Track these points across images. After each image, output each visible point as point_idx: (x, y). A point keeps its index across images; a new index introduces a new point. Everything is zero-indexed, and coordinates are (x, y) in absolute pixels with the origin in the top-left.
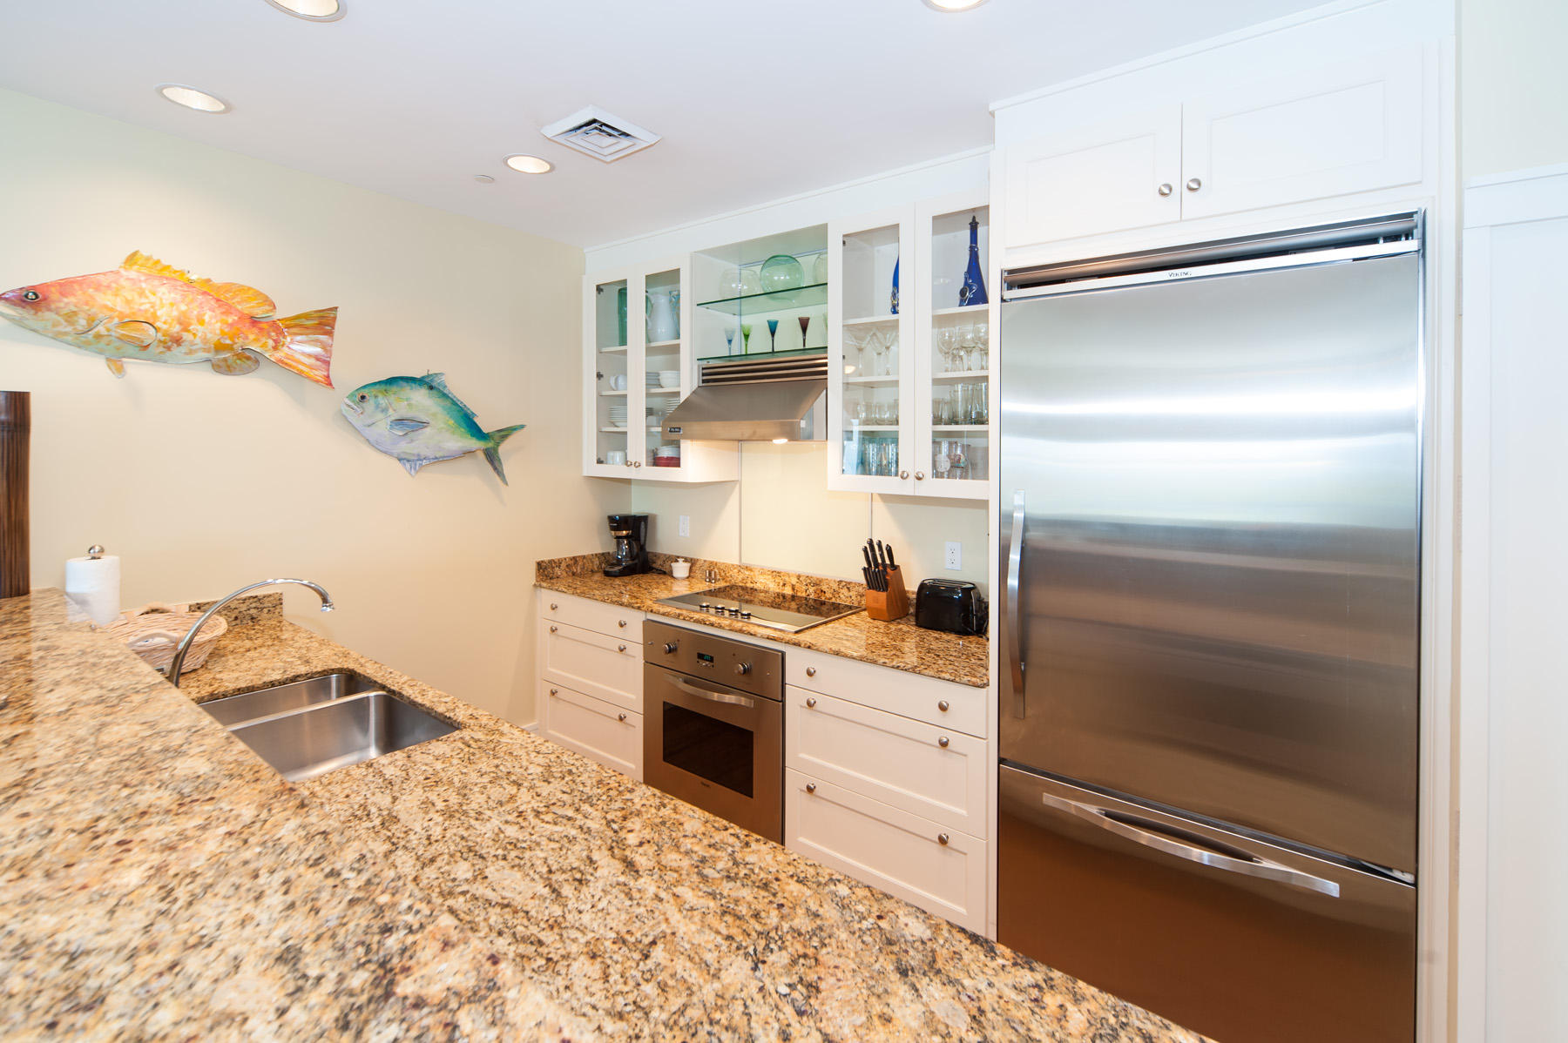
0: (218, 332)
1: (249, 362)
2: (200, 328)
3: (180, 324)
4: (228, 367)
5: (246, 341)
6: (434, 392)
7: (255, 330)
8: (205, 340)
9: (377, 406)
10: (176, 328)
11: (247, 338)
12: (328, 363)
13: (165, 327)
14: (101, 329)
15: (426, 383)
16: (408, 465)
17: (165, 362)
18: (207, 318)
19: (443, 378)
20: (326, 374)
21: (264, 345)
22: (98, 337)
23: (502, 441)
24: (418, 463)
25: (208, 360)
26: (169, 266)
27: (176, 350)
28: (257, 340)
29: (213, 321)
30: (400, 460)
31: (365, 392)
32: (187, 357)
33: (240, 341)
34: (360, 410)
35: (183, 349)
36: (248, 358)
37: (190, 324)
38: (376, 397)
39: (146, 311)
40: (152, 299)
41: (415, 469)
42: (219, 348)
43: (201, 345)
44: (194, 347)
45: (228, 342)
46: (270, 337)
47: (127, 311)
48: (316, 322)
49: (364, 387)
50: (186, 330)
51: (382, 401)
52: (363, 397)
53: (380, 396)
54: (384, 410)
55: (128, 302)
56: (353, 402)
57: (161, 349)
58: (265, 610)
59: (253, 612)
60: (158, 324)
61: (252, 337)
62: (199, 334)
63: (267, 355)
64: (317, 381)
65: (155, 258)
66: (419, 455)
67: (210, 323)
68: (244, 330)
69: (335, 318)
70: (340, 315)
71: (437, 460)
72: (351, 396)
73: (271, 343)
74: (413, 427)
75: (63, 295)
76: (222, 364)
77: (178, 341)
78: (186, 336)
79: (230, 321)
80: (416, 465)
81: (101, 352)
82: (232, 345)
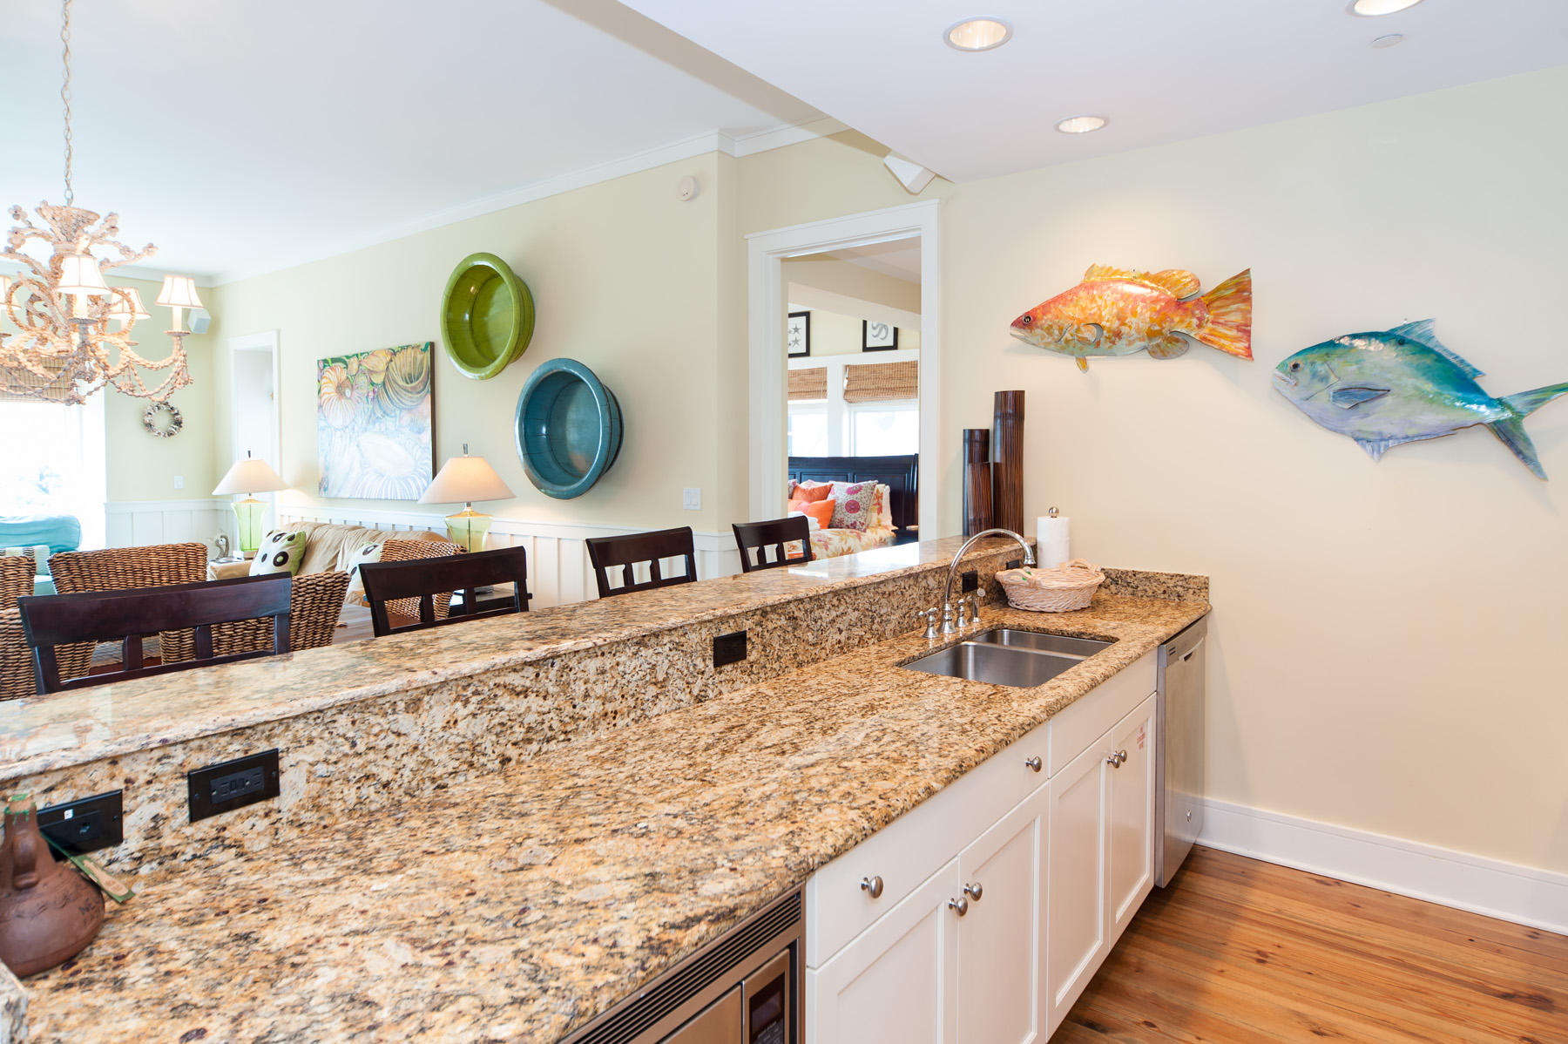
0: (1148, 320)
1: (1179, 344)
2: (1133, 320)
3: (1119, 319)
4: (1162, 351)
5: (1172, 325)
6: (1406, 347)
7: (1180, 312)
8: (1138, 330)
9: (1314, 375)
10: (1116, 324)
11: (1172, 321)
12: (1248, 333)
13: (1108, 324)
14: (1068, 336)
15: (1395, 337)
16: (1369, 447)
17: (1115, 355)
18: (1139, 310)
19: (1431, 326)
20: (1247, 345)
21: (1189, 325)
22: (1067, 341)
23: (1532, 410)
24: (1383, 443)
25: (1145, 348)
26: (1118, 270)
27: (1119, 343)
28: (1182, 321)
29: (1144, 311)
30: (1357, 440)
31: (1299, 360)
32: (1130, 348)
33: (1167, 326)
34: (1293, 382)
35: (1124, 341)
36: (1177, 341)
37: (1126, 318)
38: (1313, 363)
39: (1095, 314)
40: (1099, 302)
41: (1379, 451)
42: (1151, 335)
43: (1136, 336)
44: (1132, 338)
45: (1157, 328)
46: (1193, 315)
47: (1081, 317)
48: (1234, 290)
49: (1298, 354)
50: (1123, 324)
51: (1322, 369)
52: (1296, 366)
53: (1319, 362)
54: (1324, 379)
55: (1083, 309)
56: (1284, 372)
57: (1109, 344)
58: (1191, 591)
59: (1179, 589)
60: (1103, 324)
61: (1177, 319)
62: (1133, 326)
63: (1192, 335)
64: (1236, 355)
65: (1108, 266)
66: (1380, 433)
67: (1141, 314)
68: (1170, 314)
69: (1250, 282)
70: (1253, 276)
71: (1409, 439)
72: (1281, 367)
73: (1195, 321)
74: (1362, 396)
75: (1044, 314)
76: (1157, 349)
77: (1118, 335)
78: (1124, 329)
79: (1158, 307)
80: (1379, 447)
81: (1072, 354)
82: (1161, 330)
